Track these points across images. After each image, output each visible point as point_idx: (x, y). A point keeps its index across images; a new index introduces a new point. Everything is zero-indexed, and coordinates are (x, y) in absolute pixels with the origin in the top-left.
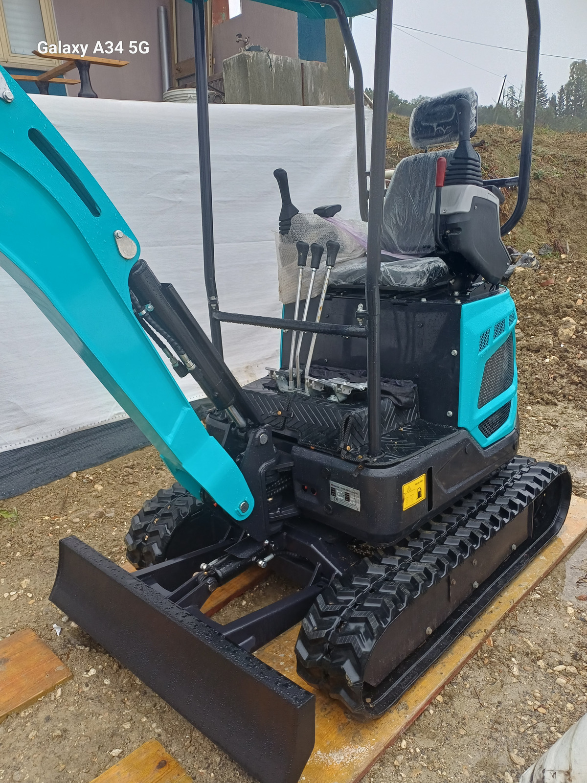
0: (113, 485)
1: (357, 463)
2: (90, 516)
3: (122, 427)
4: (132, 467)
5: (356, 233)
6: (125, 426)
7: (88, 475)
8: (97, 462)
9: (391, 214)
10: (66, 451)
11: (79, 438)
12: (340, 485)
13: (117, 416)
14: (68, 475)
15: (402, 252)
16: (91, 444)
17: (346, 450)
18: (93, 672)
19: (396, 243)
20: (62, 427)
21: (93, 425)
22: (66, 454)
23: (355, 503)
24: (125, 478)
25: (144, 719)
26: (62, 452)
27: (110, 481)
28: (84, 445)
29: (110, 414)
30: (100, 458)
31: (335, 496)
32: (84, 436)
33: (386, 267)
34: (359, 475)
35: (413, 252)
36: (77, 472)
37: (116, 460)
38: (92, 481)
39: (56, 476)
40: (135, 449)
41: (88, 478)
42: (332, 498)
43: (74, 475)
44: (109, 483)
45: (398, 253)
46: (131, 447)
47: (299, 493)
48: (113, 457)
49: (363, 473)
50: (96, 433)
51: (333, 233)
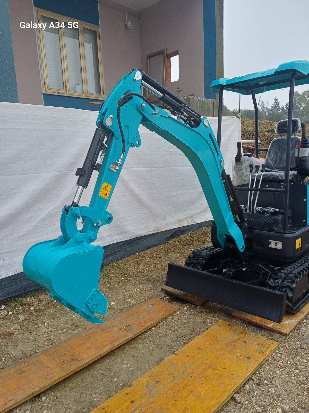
0: (153, 258)
1: (281, 233)
2: (151, 267)
3: (149, 237)
4: (157, 252)
5: (259, 162)
6: (151, 236)
7: (143, 253)
8: (144, 250)
9: (271, 157)
10: (133, 244)
11: (137, 240)
12: (274, 241)
13: (149, 232)
14: (135, 254)
15: (275, 169)
16: (140, 243)
17: (275, 229)
18: (185, 308)
19: (273, 166)
20: (132, 235)
21: (141, 235)
22: (133, 246)
23: (280, 247)
24: (157, 256)
25: (213, 318)
26: (132, 245)
27: (152, 257)
28: (138, 243)
29: (146, 231)
30: (144, 248)
31: (271, 245)
32: (138, 240)
33: (277, 173)
34: (282, 237)
35: (280, 169)
36: (138, 252)
37: (150, 249)
38: (145, 256)
39: (131, 254)
40: (155, 246)
41: (143, 255)
42: (270, 246)
43: (137, 254)
44: (151, 257)
45: (273, 169)
46: (154, 245)
47: (255, 247)
48: (148, 248)
49: (283, 236)
50: (141, 239)
51: (252, 162)
